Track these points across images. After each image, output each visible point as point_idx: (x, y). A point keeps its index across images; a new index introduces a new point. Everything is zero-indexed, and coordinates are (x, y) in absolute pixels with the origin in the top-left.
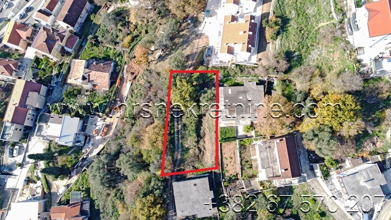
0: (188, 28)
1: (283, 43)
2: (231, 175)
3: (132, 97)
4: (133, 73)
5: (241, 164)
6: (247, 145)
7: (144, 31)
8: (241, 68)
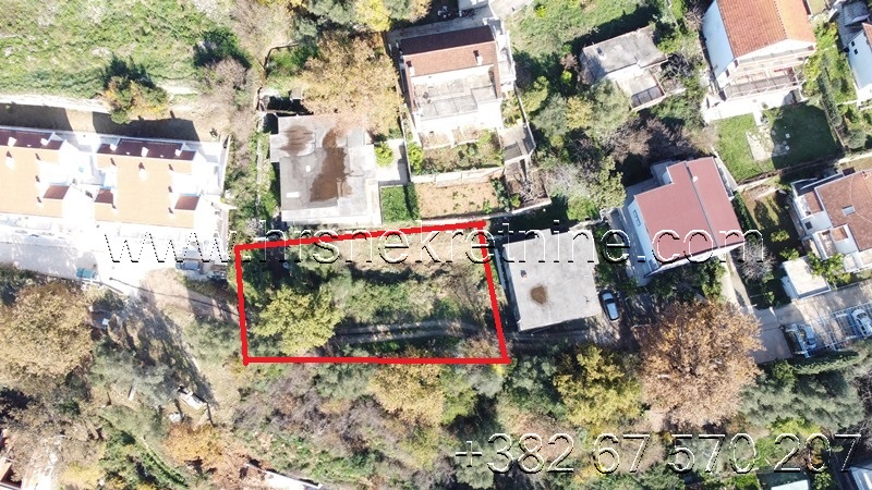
0: (125, 326)
1: (174, 75)
2: (494, 194)
3: (305, 466)
4: (244, 473)
5: (469, 168)
6: (422, 156)
7: (128, 450)
8: (235, 176)
